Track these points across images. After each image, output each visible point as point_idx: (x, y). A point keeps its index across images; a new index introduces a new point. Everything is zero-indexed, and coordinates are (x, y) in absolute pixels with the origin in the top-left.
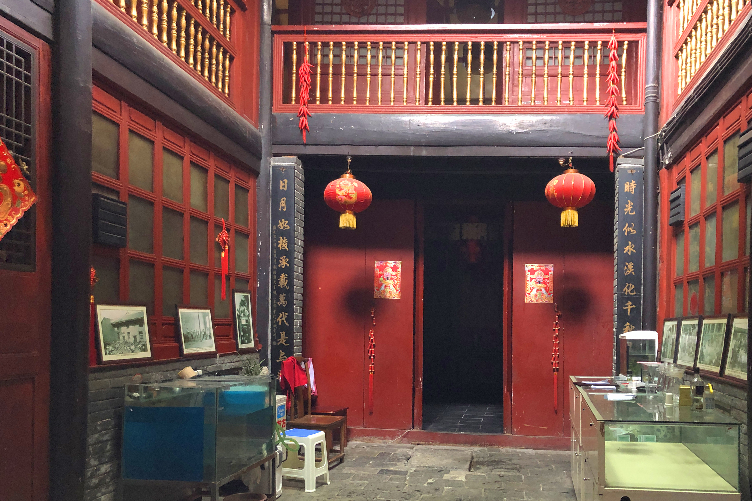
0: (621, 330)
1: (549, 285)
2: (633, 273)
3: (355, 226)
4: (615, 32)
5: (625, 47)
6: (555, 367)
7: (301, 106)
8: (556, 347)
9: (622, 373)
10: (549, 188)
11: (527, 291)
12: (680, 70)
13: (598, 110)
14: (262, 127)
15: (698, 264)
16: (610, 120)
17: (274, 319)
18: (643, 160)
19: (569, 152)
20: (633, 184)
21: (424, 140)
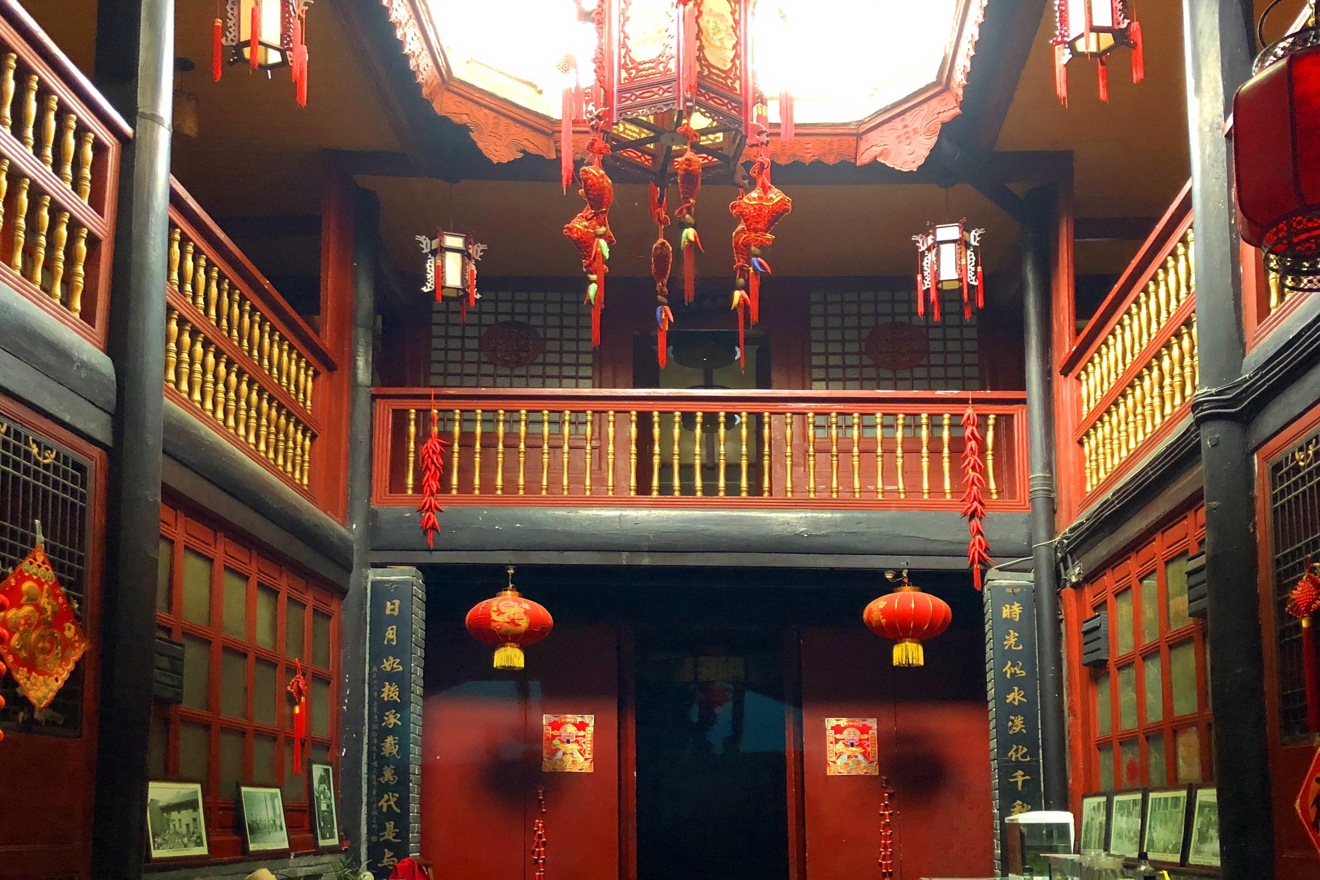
0: (1006, 810)
1: (869, 749)
2: (1024, 731)
3: (523, 665)
4: (973, 403)
5: (991, 421)
6: (887, 869)
7: (424, 497)
8: (886, 840)
9: (1013, 872)
10: (870, 612)
11: (831, 757)
12: (1088, 461)
13: (948, 506)
14: (354, 526)
15: (1136, 718)
16: (970, 520)
17: (373, 803)
18: (1031, 576)
19: (902, 562)
20: (1017, 608)
21: (646, 543)
